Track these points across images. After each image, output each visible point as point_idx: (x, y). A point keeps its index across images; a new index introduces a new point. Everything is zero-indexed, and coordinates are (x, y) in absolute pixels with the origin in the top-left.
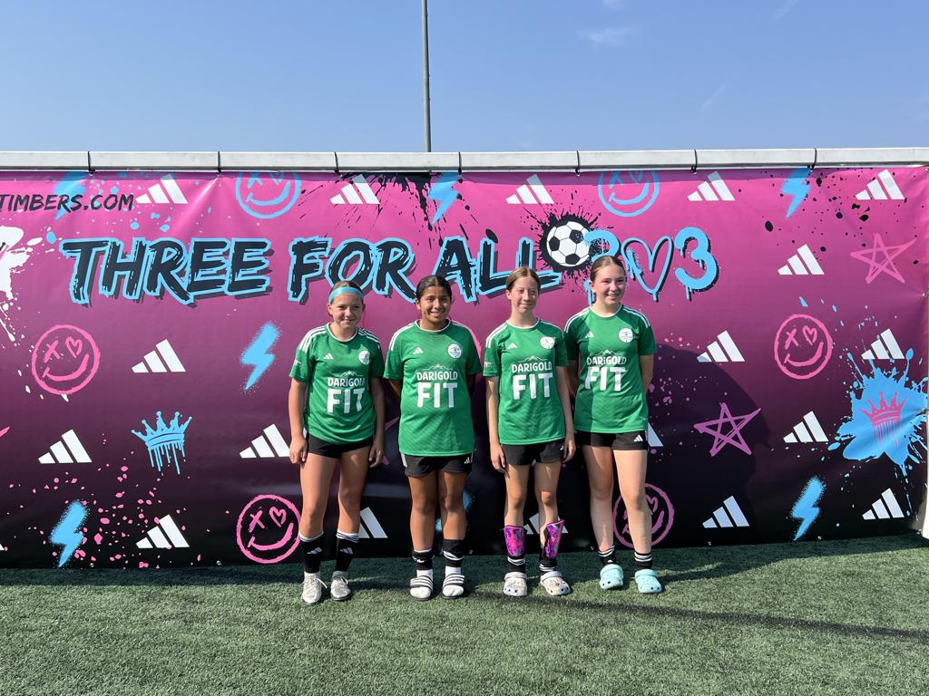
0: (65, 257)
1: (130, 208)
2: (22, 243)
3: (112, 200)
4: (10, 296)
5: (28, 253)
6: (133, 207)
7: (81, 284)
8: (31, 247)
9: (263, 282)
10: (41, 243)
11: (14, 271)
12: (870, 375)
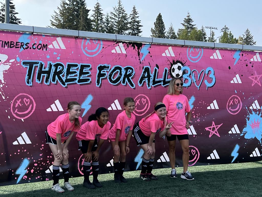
0: (24, 67)
1: (46, 50)
2: (8, 61)
3: (40, 46)
4: (3, 82)
5: (10, 65)
6: (47, 49)
7: (29, 78)
8: (11, 63)
9: (89, 80)
10: (15, 61)
11: (4, 72)
12: (252, 114)
